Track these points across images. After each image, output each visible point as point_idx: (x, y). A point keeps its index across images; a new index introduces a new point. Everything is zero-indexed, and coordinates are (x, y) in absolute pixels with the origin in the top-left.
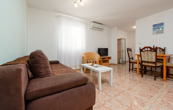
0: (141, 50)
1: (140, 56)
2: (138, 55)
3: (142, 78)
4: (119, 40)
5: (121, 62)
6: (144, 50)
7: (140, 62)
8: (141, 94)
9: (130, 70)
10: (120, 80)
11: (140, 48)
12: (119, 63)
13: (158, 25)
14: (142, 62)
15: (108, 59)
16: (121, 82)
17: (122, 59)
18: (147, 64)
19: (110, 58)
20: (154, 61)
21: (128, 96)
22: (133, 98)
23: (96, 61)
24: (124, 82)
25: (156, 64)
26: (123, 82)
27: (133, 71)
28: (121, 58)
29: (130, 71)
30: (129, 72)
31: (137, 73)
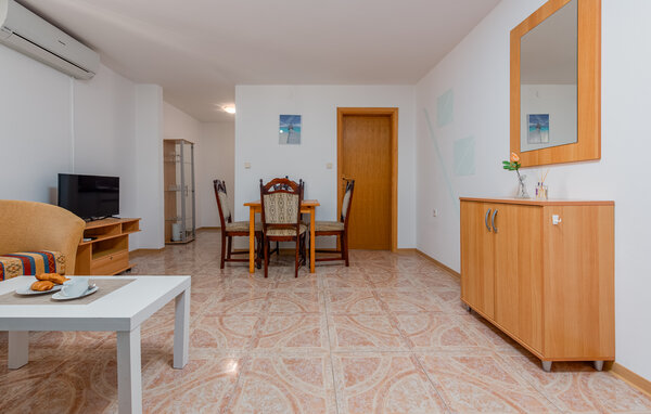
0: (264, 190)
1: (260, 208)
2: (253, 207)
3: (266, 280)
4: (170, 144)
5: (176, 237)
6: (272, 189)
7: (260, 228)
8: (294, 339)
9: (223, 260)
10: (208, 316)
11: (261, 181)
12: (170, 241)
13: (291, 119)
14: (266, 226)
15: (123, 230)
16: (215, 323)
17: (183, 224)
18: (277, 233)
19: (131, 225)
20: (295, 221)
21: (267, 370)
22: (283, 372)
23: (57, 255)
24: (224, 319)
25: (298, 231)
26: (221, 320)
27: (232, 263)
28: (175, 221)
29: (222, 267)
30: (219, 270)
31: (248, 267)
